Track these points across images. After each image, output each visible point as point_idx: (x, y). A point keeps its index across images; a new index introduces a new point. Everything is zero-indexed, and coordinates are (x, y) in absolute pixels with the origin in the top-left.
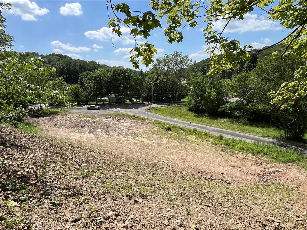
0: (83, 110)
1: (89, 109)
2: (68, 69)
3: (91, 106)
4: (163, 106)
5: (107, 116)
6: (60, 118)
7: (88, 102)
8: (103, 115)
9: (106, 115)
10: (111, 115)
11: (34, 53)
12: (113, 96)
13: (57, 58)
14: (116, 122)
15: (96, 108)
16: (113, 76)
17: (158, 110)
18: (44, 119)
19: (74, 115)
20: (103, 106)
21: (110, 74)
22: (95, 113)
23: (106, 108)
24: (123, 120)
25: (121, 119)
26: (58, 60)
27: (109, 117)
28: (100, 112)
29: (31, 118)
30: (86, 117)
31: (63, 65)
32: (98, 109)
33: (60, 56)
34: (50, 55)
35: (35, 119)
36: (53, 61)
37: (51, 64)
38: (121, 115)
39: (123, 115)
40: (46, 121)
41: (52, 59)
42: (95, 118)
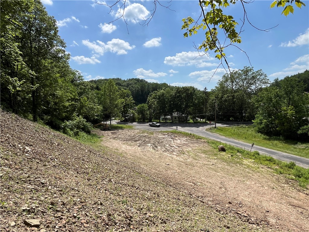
0: (144, 127)
1: (151, 126)
2: (142, 91)
3: (153, 123)
4: (227, 127)
5: (164, 134)
6: (123, 133)
7: (151, 120)
8: (161, 131)
9: (164, 132)
10: (168, 133)
11: (118, 78)
12: (175, 114)
13: (135, 81)
14: (170, 139)
15: (156, 125)
16: (176, 95)
17: (221, 130)
18: (109, 132)
19: (136, 130)
20: (165, 124)
21: (173, 93)
22: (154, 130)
23: (167, 126)
24: (178, 138)
25: (176, 137)
26: (136, 83)
27: (166, 134)
28: (159, 129)
29: (100, 131)
30: (144, 133)
31: (138, 88)
32: (159, 126)
33: (138, 80)
34: (130, 80)
35: (103, 132)
36: (131, 84)
37: (129, 87)
38: (178, 133)
39: (181, 133)
40: (110, 134)
41: (131, 83)
42: (152, 134)
